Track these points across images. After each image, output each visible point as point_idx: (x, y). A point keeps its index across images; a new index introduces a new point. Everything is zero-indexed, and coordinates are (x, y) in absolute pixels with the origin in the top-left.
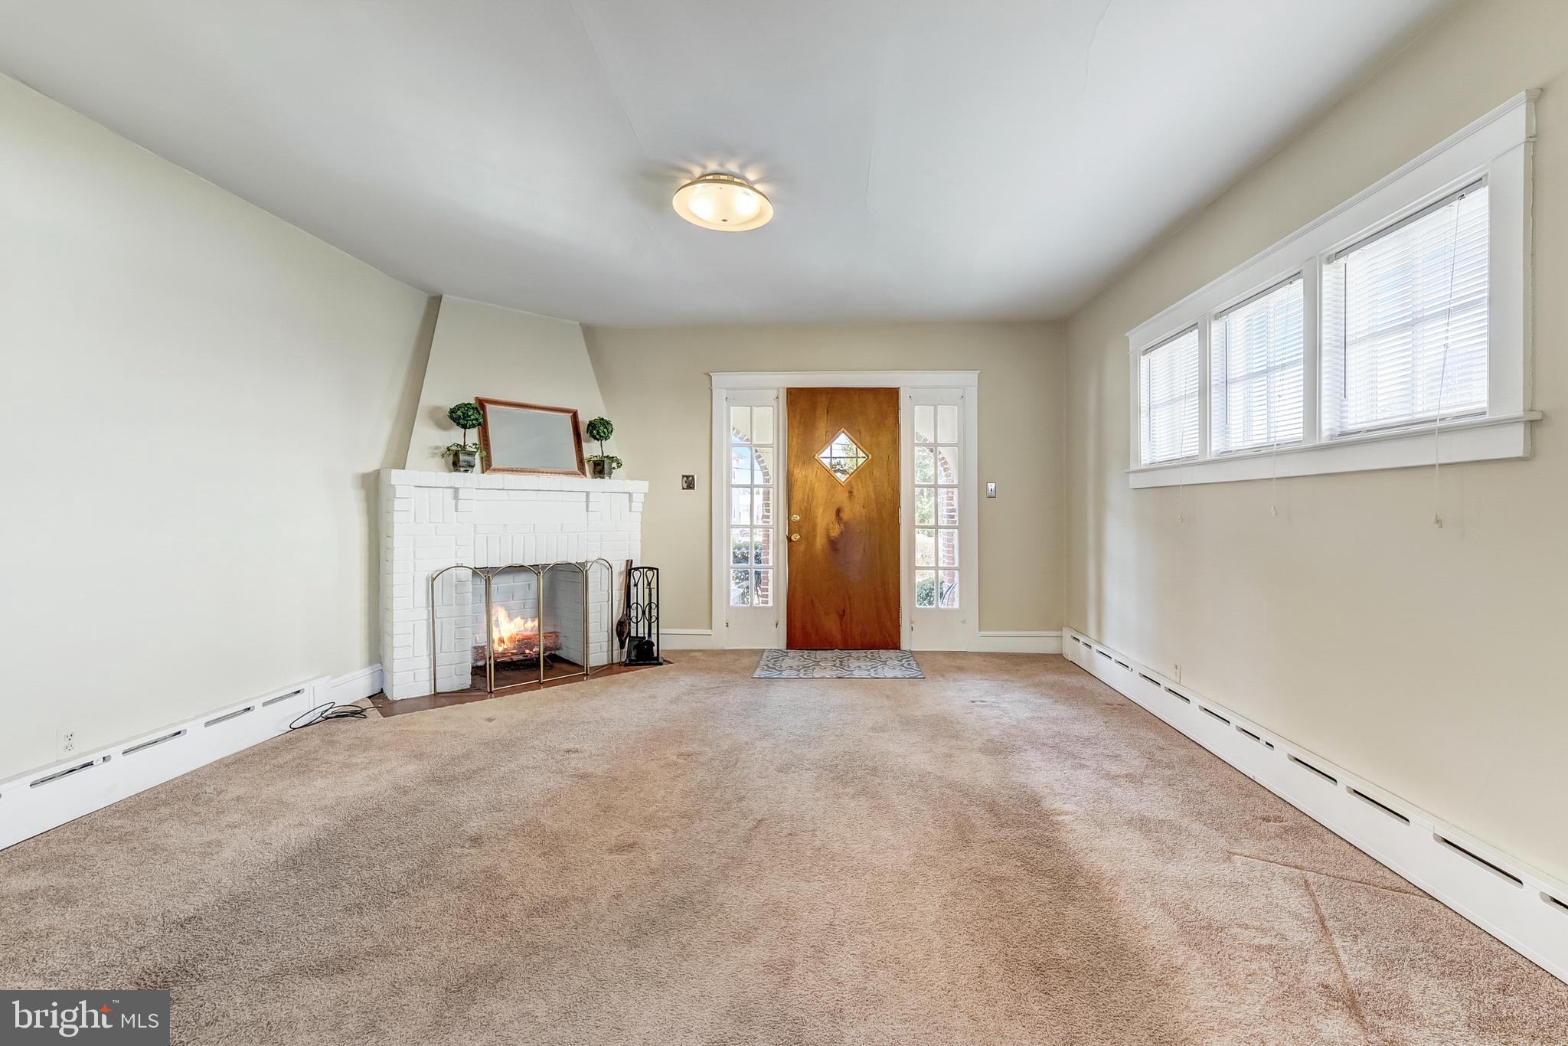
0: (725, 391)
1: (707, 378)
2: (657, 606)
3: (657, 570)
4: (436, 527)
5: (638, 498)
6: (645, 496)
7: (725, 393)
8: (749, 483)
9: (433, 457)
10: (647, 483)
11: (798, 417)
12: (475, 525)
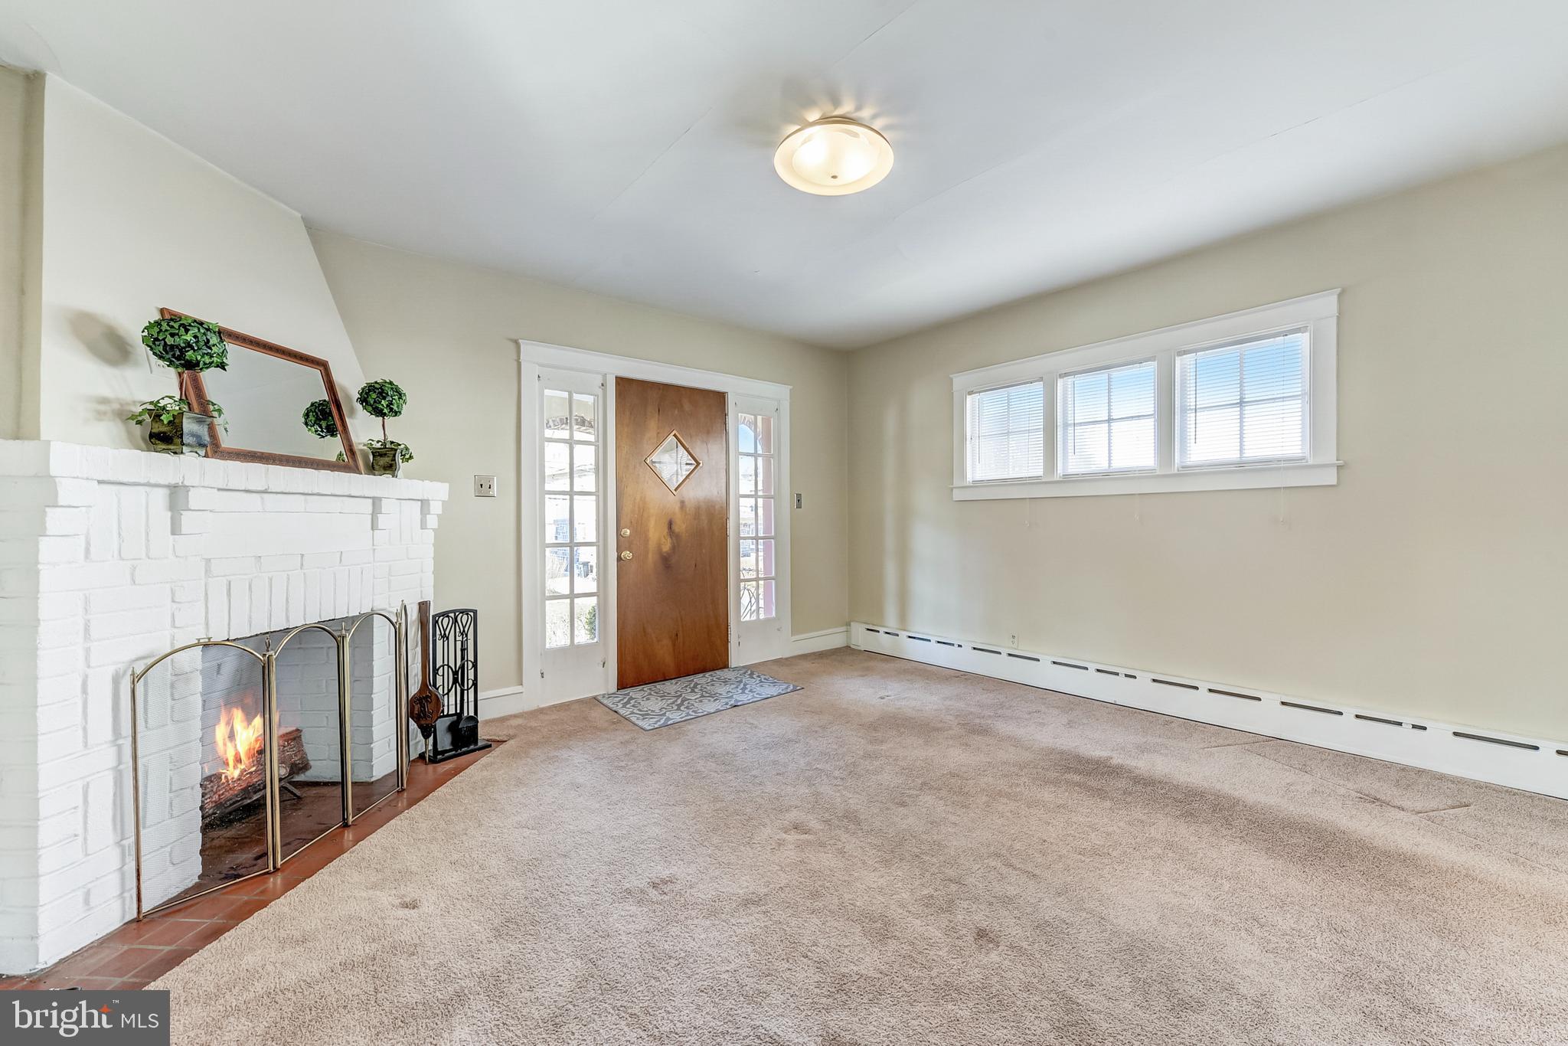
0: (537, 367)
1: (512, 346)
2: (475, 665)
3: (475, 612)
4: (134, 568)
5: (436, 508)
6: (443, 504)
7: (537, 370)
8: (568, 489)
9: (100, 420)
10: (447, 485)
11: (628, 413)
12: (208, 561)
